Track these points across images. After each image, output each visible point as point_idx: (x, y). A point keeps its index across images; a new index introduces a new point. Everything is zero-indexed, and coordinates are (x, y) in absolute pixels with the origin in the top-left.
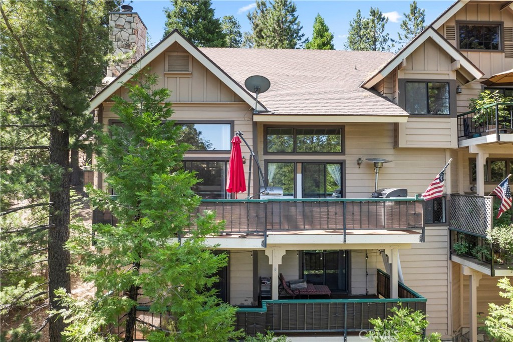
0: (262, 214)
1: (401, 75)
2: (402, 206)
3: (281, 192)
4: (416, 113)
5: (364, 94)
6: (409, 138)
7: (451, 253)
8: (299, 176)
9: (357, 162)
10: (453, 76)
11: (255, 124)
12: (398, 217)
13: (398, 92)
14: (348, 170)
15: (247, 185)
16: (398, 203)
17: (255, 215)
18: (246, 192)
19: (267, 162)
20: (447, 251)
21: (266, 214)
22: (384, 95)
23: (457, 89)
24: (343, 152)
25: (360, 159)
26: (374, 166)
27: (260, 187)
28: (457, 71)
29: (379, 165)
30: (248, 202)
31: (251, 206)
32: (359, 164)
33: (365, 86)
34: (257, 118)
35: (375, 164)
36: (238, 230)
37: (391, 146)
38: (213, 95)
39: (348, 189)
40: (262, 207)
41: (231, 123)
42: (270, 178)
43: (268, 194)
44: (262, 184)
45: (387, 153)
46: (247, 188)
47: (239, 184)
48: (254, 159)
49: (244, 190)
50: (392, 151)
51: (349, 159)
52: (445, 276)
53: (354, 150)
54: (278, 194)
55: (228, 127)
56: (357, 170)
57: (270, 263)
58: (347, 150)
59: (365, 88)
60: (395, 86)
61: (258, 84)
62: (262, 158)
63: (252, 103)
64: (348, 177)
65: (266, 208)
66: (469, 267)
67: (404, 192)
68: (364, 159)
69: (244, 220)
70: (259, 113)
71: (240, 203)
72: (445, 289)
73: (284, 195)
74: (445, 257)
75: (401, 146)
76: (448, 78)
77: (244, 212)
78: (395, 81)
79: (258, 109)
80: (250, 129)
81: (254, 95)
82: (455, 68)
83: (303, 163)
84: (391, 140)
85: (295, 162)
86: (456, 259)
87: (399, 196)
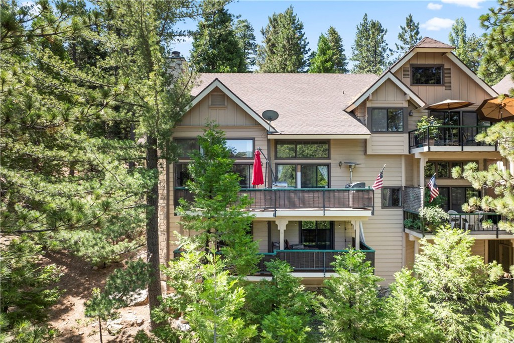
0: (273, 198)
1: (369, 105)
2: (360, 193)
3: (286, 185)
4: (380, 130)
5: (344, 117)
6: (374, 148)
7: (404, 227)
8: (299, 174)
9: (338, 165)
10: (406, 105)
11: (269, 140)
12: (357, 200)
13: (367, 116)
14: (332, 170)
15: (264, 180)
16: (358, 191)
17: (269, 198)
18: (264, 185)
19: (277, 165)
20: (402, 226)
21: (276, 197)
22: (358, 118)
23: (410, 113)
24: (329, 158)
25: (341, 162)
26: (350, 167)
27: (272, 182)
28: (409, 101)
29: (353, 167)
30: (265, 191)
31: (267, 192)
32: (340, 166)
33: (346, 110)
34: (270, 137)
35: (350, 166)
36: (259, 207)
37: (362, 153)
38: (241, 121)
39: (332, 183)
40: (273, 193)
41: (253, 139)
42: (279, 175)
43: (277, 186)
44: (273, 180)
45: (359, 158)
46: (264, 182)
47: (259, 180)
48: (269, 165)
49: (262, 183)
50: (363, 157)
51: (333, 162)
52: (400, 243)
53: (336, 156)
54: (284, 186)
55: (251, 142)
56: (339, 170)
57: (279, 229)
58: (332, 156)
59: (346, 112)
60: (365, 112)
61: (271, 115)
62: (274, 162)
63: (267, 127)
64: (332, 174)
65: (276, 194)
66: (413, 235)
67: (363, 185)
68: (343, 162)
69: (263, 201)
70: (272, 133)
71: (260, 191)
72: (400, 252)
73: (288, 187)
74: (401, 230)
75: (368, 153)
76: (402, 106)
77: (263, 197)
78: (365, 108)
79: (270, 131)
80: (266, 143)
81: (269, 122)
82: (406, 100)
83: (301, 165)
84: (363, 149)
85: (297, 164)
86: (407, 231)
87: (360, 187)
